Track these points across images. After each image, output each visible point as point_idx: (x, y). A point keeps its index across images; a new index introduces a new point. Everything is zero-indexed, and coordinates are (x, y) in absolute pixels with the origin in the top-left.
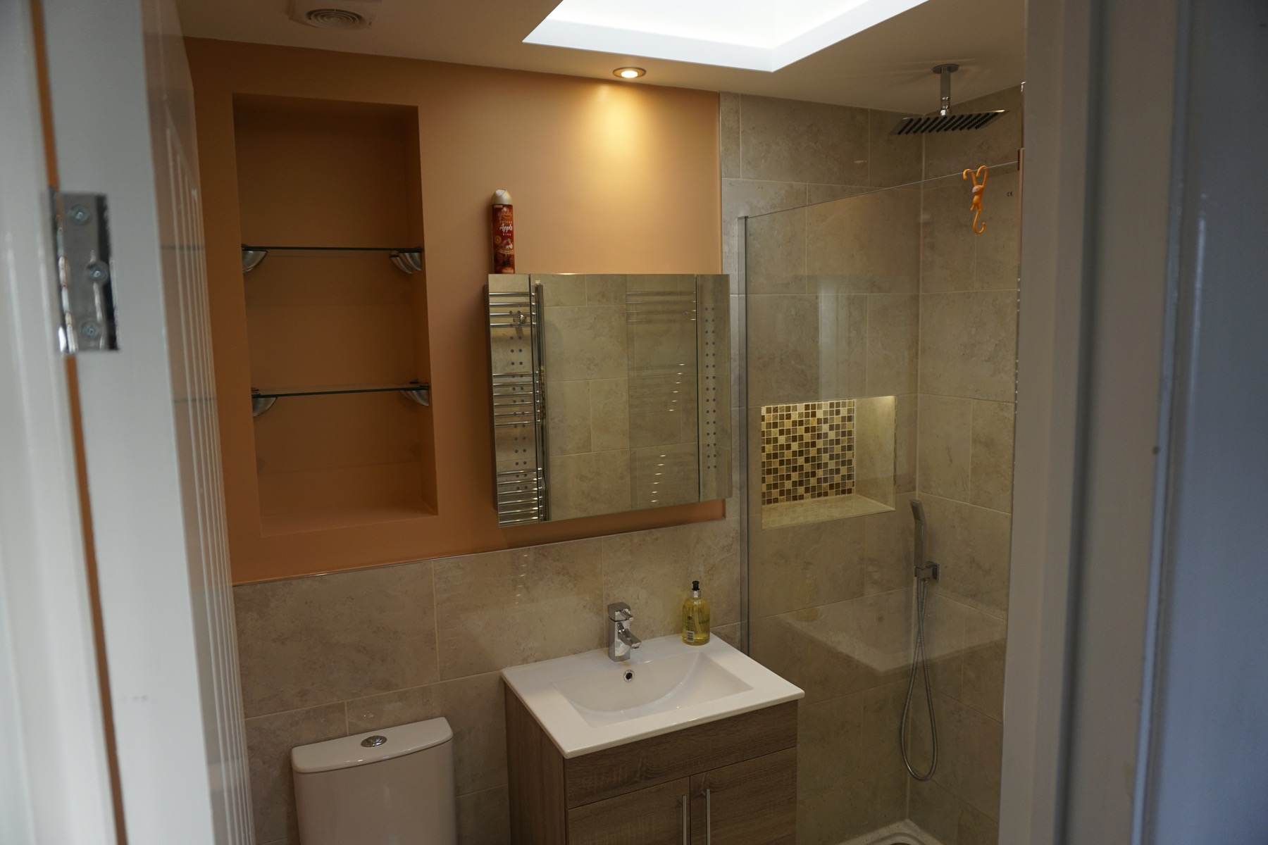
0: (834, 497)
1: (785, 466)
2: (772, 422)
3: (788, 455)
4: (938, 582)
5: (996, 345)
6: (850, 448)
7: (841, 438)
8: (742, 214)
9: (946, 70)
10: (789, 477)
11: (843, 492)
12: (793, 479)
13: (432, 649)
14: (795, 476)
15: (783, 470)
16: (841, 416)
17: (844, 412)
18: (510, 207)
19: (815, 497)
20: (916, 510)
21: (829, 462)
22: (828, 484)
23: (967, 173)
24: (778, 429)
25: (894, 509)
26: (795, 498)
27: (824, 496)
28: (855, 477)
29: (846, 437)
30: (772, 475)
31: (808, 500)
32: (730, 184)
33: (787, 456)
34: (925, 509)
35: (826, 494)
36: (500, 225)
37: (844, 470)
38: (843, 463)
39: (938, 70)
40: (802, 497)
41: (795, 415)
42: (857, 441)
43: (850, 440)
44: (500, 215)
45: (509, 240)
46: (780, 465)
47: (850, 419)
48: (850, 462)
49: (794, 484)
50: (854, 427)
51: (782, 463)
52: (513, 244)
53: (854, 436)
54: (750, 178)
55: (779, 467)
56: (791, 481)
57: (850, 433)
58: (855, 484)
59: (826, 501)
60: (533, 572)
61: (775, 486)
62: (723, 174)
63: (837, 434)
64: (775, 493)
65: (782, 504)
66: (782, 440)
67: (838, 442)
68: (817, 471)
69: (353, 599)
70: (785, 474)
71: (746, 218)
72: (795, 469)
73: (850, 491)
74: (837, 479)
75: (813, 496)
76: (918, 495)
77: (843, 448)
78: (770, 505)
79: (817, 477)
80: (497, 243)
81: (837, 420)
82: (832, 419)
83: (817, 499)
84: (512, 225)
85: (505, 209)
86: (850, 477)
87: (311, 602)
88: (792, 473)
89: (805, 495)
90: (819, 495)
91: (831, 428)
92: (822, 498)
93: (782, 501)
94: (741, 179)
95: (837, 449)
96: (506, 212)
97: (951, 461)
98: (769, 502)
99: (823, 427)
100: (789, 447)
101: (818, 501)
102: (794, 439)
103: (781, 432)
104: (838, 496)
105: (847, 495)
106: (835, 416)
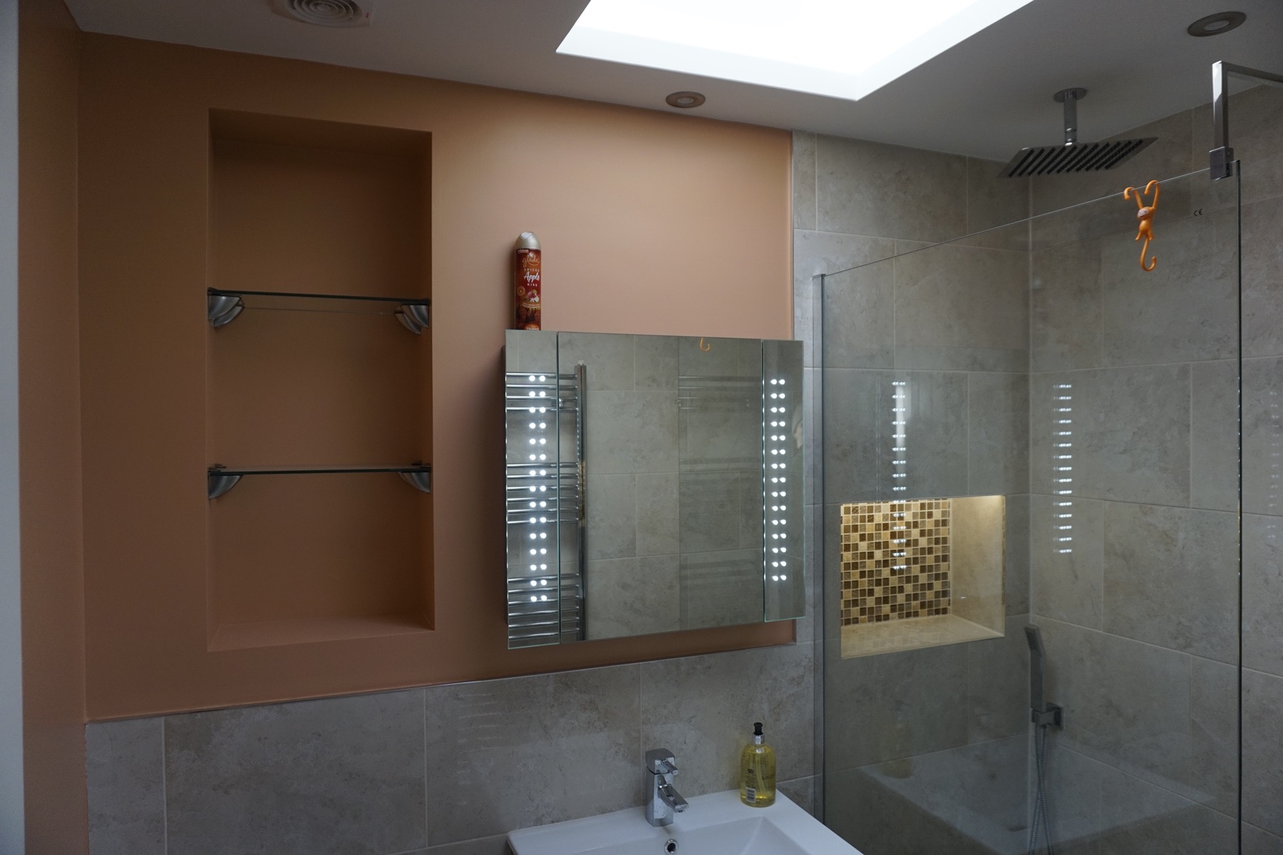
0: (926, 618)
1: (866, 579)
2: (851, 524)
3: (870, 565)
4: (1061, 729)
5: (1134, 433)
6: (945, 558)
7: (934, 546)
8: (818, 272)
9: (1071, 97)
10: (871, 592)
11: (937, 612)
12: (876, 595)
13: (420, 803)
14: (879, 591)
15: (864, 583)
16: (934, 519)
17: (937, 514)
18: (537, 252)
19: (903, 618)
20: (1032, 638)
21: (920, 575)
22: (919, 602)
23: (1129, 191)
24: (859, 533)
25: (1002, 635)
26: (879, 619)
27: (914, 616)
28: (951, 595)
29: (941, 545)
30: (851, 590)
31: (895, 622)
32: (804, 236)
33: (869, 567)
34: (1044, 636)
35: (916, 614)
36: (525, 274)
37: (938, 586)
38: (937, 577)
39: (1060, 97)
40: (887, 617)
41: (879, 517)
42: (954, 551)
43: (945, 549)
44: (525, 261)
45: (535, 292)
46: (861, 577)
47: (945, 523)
48: (945, 575)
49: (878, 600)
50: (949, 532)
51: (862, 574)
52: (540, 297)
53: (950, 544)
54: (827, 231)
55: (859, 580)
56: (874, 598)
57: (945, 540)
58: (951, 602)
59: (917, 623)
60: (553, 706)
61: (855, 603)
62: (796, 225)
63: (929, 541)
64: (855, 611)
65: (863, 625)
66: (863, 547)
67: (930, 551)
68: (905, 585)
69: (320, 735)
70: (867, 588)
71: (823, 276)
72: (878, 583)
73: (945, 611)
74: (930, 595)
75: (901, 617)
76: (1034, 619)
77: (937, 559)
78: (849, 626)
79: (905, 593)
80: (520, 295)
81: (929, 524)
82: (923, 523)
83: (905, 620)
84: (540, 274)
85: (531, 255)
86: (945, 594)
87: (266, 738)
88: (875, 588)
89: (891, 615)
90: (908, 615)
91: (922, 533)
92: (912, 619)
93: (863, 621)
94: (817, 231)
95: (930, 560)
96: (532, 259)
97: (1076, 577)
98: (848, 622)
99: (912, 533)
100: (871, 556)
101: (907, 623)
102: (878, 546)
103: (862, 538)
104: (931, 617)
105: (941, 616)
106: (927, 520)
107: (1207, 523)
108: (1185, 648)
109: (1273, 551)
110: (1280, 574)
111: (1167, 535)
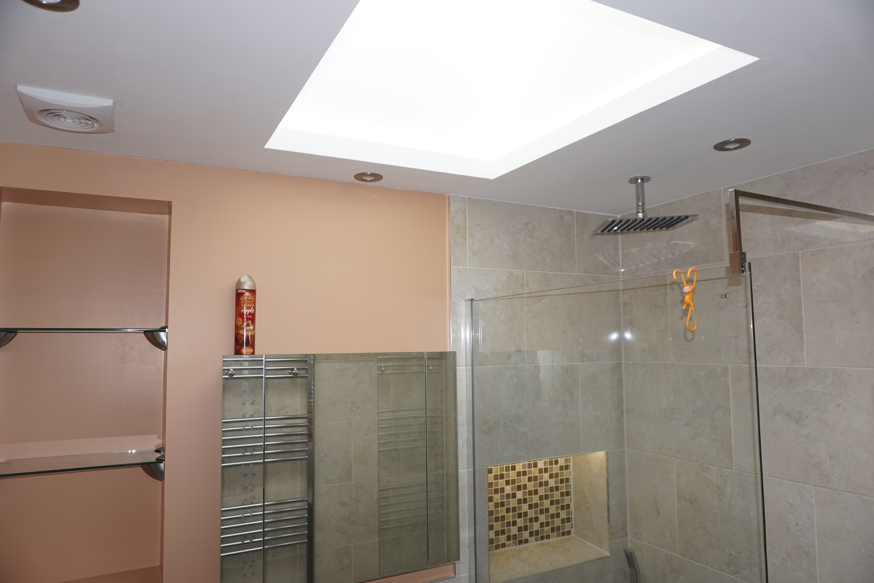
0: (556, 539)
1: (511, 513)
2: (499, 473)
3: (513, 503)
5: (693, 411)
6: (568, 494)
7: (560, 485)
8: (469, 297)
9: (640, 182)
10: (515, 523)
11: (563, 534)
12: (519, 525)
14: (520, 522)
15: (510, 517)
16: (559, 465)
17: (562, 462)
18: (253, 292)
19: (538, 540)
20: (630, 558)
21: (550, 507)
22: (550, 528)
23: (676, 273)
24: (504, 480)
25: (609, 554)
26: (520, 542)
27: (547, 538)
28: (573, 520)
29: (565, 484)
30: (500, 522)
31: (533, 543)
32: (458, 271)
33: (513, 504)
34: (638, 555)
35: (548, 537)
36: (242, 308)
37: (563, 514)
38: (563, 508)
39: (634, 180)
40: (526, 541)
41: (519, 466)
42: (574, 488)
43: (568, 486)
44: (242, 299)
45: (250, 322)
46: (507, 512)
47: (567, 467)
48: (568, 506)
49: (520, 529)
50: (571, 474)
51: (508, 510)
52: (254, 325)
53: (571, 482)
54: (475, 266)
55: (505, 514)
56: (517, 527)
57: (567, 480)
58: (573, 526)
59: (548, 544)
61: (503, 532)
62: (452, 263)
63: (556, 482)
64: (502, 538)
65: (509, 548)
66: (508, 489)
67: (557, 489)
68: (539, 516)
70: (511, 520)
71: (472, 300)
72: (520, 516)
73: (569, 533)
74: (557, 522)
75: (537, 540)
76: (630, 542)
77: (562, 494)
78: (499, 550)
79: (540, 522)
80: (238, 324)
81: (555, 469)
82: (551, 468)
83: (540, 542)
84: (254, 308)
85: (247, 294)
86: (569, 520)
88: (517, 519)
89: (529, 539)
90: (542, 538)
91: (551, 476)
92: (545, 541)
93: (509, 545)
94: (468, 267)
95: (557, 495)
96: (248, 297)
97: (659, 512)
98: (497, 547)
99: (544, 476)
100: (514, 495)
101: (542, 545)
102: (519, 488)
103: (507, 483)
104: (559, 538)
105: (566, 537)
106: (554, 466)
107: (746, 482)
108: (735, 573)
109: (791, 507)
110: (797, 525)
111: (719, 488)
